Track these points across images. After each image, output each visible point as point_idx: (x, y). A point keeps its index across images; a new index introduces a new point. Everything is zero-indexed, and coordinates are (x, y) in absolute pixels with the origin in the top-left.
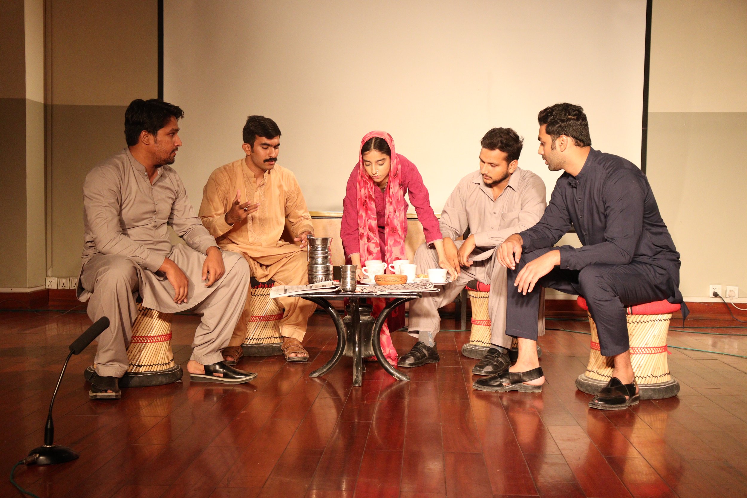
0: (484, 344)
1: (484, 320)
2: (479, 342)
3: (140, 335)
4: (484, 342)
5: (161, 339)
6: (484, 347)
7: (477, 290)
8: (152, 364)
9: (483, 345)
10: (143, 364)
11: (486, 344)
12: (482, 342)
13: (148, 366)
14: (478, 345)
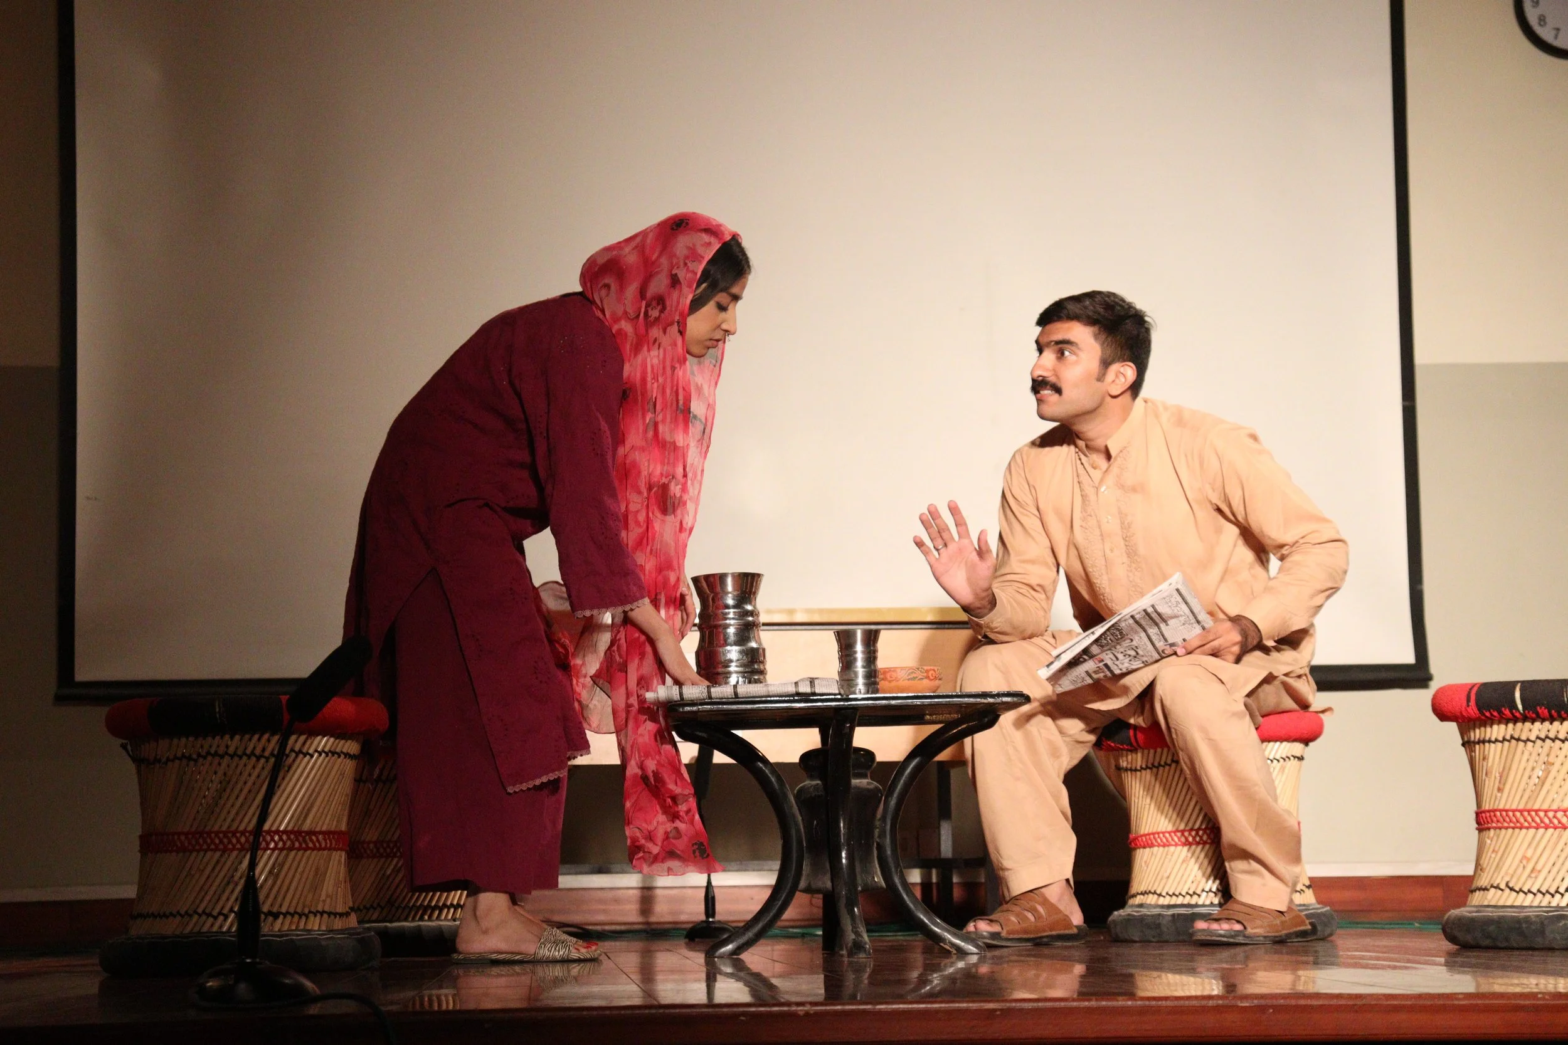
0: (1161, 898)
1: (1159, 830)
2: (1151, 895)
3: (274, 829)
4: (1164, 894)
5: (326, 843)
6: (1163, 906)
7: (1131, 745)
8: (306, 911)
9: (1162, 901)
10: (284, 910)
11: (1168, 897)
12: (1158, 892)
13: (297, 917)
14: (1148, 902)
